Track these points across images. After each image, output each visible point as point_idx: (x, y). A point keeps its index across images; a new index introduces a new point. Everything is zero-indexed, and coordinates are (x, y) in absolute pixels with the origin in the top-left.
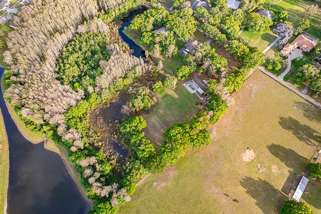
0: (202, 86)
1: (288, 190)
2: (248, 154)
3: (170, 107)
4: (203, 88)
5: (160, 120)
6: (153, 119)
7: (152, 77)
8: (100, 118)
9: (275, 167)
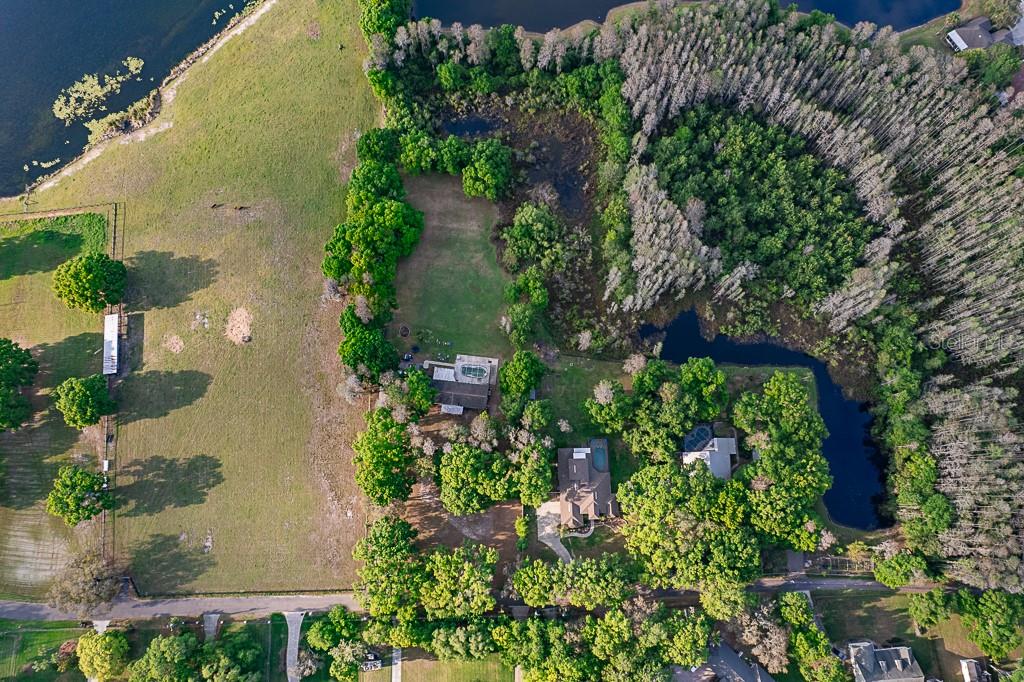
0: (449, 389)
1: (132, 326)
2: (242, 327)
3: (470, 281)
4: (446, 386)
5: (460, 236)
6: (475, 228)
7: (580, 312)
8: (567, 136)
9: (178, 347)
